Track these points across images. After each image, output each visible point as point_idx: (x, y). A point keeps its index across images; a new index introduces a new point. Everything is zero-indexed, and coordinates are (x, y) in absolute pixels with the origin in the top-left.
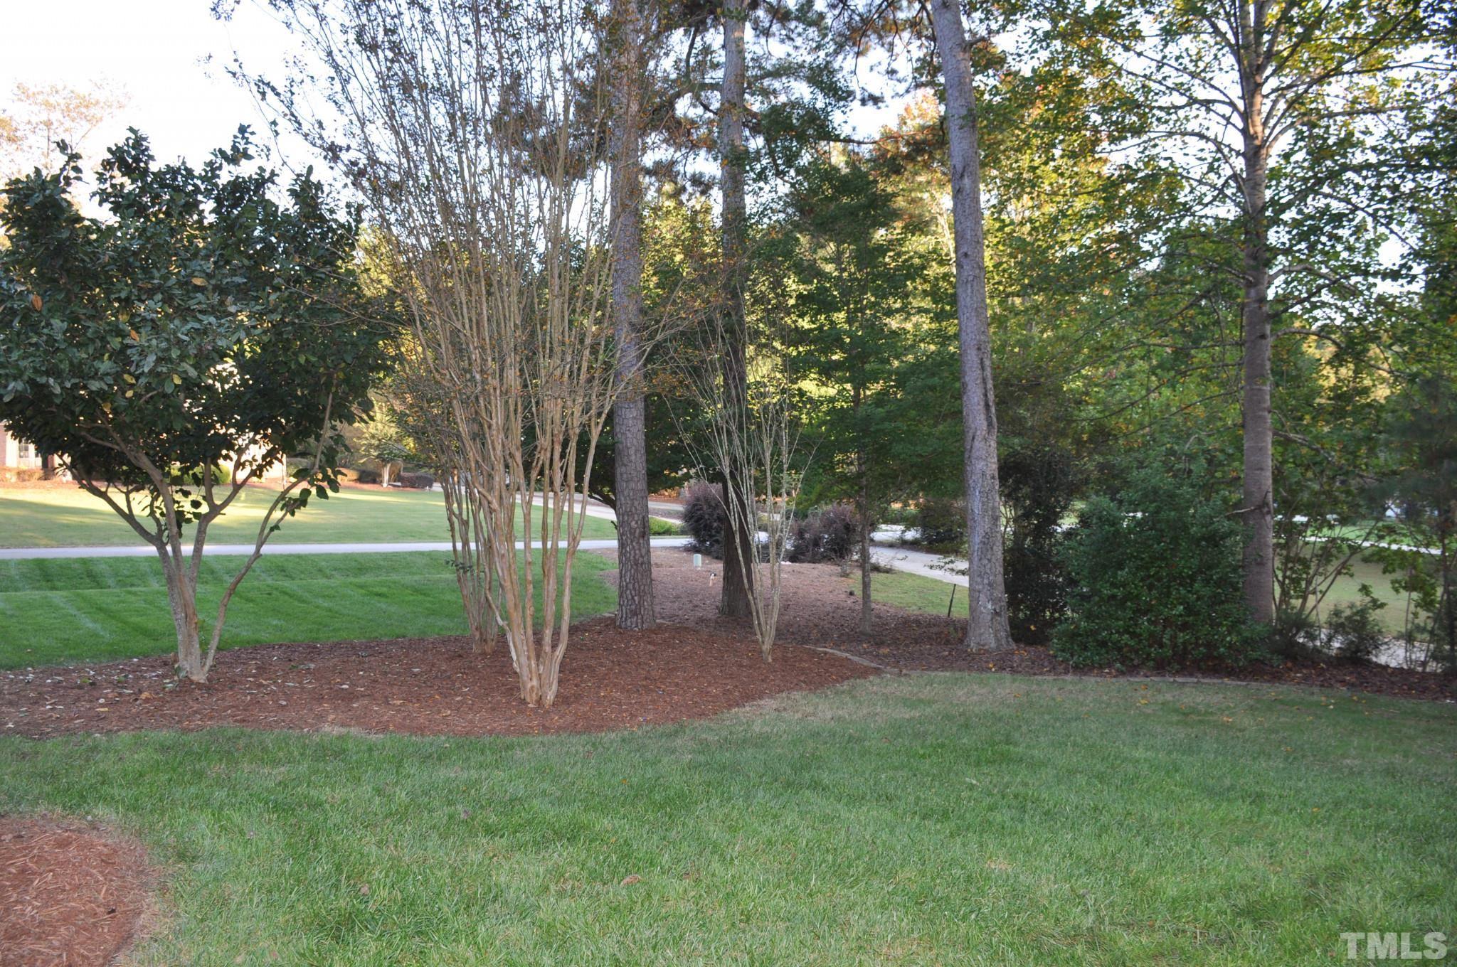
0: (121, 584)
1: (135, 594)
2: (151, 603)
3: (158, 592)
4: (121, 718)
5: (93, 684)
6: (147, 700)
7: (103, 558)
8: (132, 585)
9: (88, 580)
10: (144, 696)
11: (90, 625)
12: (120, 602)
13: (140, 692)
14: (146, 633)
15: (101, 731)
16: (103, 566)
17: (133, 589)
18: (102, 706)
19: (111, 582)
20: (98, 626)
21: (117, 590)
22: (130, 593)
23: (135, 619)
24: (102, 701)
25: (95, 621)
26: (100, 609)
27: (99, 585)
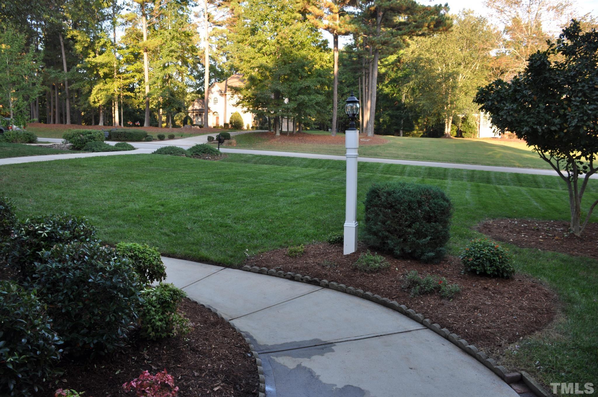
0: (547, 187)
1: (552, 192)
2: (559, 197)
3: (562, 193)
4: (548, 245)
5: (538, 230)
6: (557, 240)
7: (540, 175)
8: (551, 188)
9: (534, 184)
10: (556, 238)
11: (536, 204)
12: (546, 195)
13: (555, 236)
14: (557, 210)
15: (541, 248)
16: (541, 179)
17: (552, 190)
18: (541, 239)
19: (543, 185)
20: (538, 205)
21: (545, 190)
22: (550, 192)
23: (552, 204)
24: (541, 237)
25: (537, 202)
26: (539, 197)
27: (539, 187)
